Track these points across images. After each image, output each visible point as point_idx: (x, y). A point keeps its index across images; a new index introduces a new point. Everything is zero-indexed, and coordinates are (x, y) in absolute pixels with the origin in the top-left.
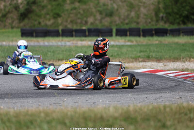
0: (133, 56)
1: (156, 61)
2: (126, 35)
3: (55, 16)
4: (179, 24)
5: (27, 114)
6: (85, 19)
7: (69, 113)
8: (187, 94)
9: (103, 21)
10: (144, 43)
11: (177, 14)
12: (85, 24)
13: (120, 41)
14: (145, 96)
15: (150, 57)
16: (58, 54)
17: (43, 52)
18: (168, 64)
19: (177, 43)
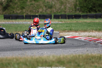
0: (63, 29)
1: (75, 32)
2: (59, 18)
3: (22, 8)
4: (87, 12)
5: (6, 59)
6: (38, 10)
7: (29, 59)
8: (91, 49)
9: (47, 11)
10: (68, 23)
11: (86, 7)
12: (37, 13)
13: (56, 21)
14: (69, 50)
15: (72, 29)
16: (23, 28)
17: (15, 27)
18: (81, 33)
19: (86, 22)
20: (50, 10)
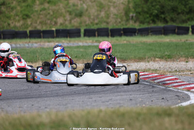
2: (94, 36)
3: (25, 17)
4: (149, 23)
6: (55, 20)
11: (147, 13)
12: (54, 25)
13: (88, 41)
18: (132, 64)
19: (144, 43)
20: (78, 20)
